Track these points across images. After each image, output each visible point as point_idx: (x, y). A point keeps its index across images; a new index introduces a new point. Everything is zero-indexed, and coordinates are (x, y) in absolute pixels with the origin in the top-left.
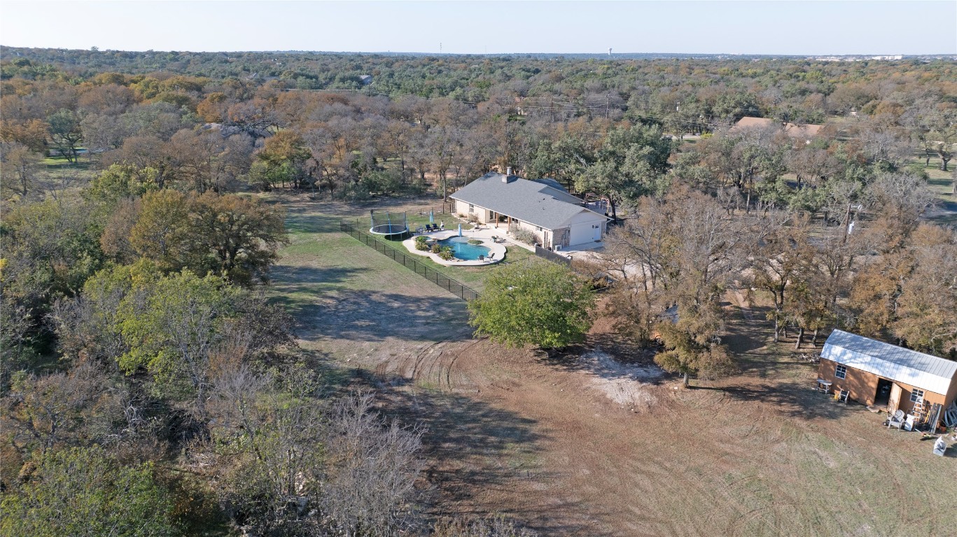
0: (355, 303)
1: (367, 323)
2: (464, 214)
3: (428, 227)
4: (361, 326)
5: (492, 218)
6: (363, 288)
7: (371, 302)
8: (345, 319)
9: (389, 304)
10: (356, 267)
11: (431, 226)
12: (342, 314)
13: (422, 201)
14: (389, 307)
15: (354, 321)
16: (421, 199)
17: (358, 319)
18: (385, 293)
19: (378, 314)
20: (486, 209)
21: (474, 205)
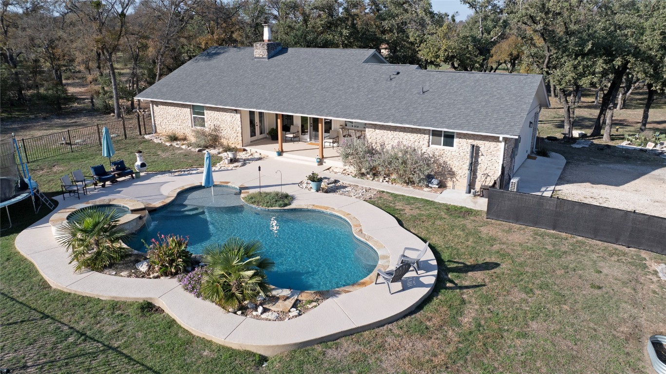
2: (180, 133)
3: (100, 172)
5: (253, 133)
11: (110, 168)
13: (68, 121)
16: (64, 118)
20: (238, 116)
21: (205, 112)
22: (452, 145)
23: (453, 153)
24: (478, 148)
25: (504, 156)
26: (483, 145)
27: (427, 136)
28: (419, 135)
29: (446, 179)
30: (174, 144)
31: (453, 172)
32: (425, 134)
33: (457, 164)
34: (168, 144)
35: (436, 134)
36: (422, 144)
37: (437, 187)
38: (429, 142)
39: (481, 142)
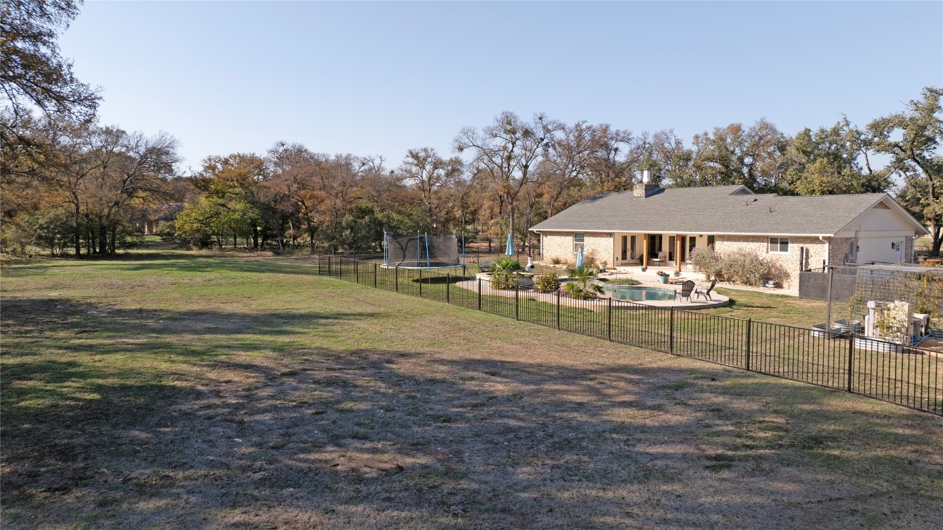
0: (330, 383)
1: (389, 460)
2: (562, 258)
4: (356, 477)
5: (624, 257)
6: (364, 346)
7: (398, 380)
8: (274, 440)
9: (471, 386)
10: (347, 311)
12: (267, 417)
14: (475, 394)
15: (318, 446)
17: (336, 440)
18: (445, 357)
19: (436, 418)
20: (612, 239)
21: (585, 238)
22: (786, 250)
23: (788, 257)
24: (807, 251)
25: (829, 255)
26: (812, 248)
27: (766, 244)
28: (759, 243)
29: (782, 281)
30: (557, 266)
31: (788, 274)
32: (764, 242)
33: (792, 266)
34: (552, 266)
35: (773, 241)
36: (762, 251)
37: (773, 286)
38: (767, 249)
39: (810, 245)
